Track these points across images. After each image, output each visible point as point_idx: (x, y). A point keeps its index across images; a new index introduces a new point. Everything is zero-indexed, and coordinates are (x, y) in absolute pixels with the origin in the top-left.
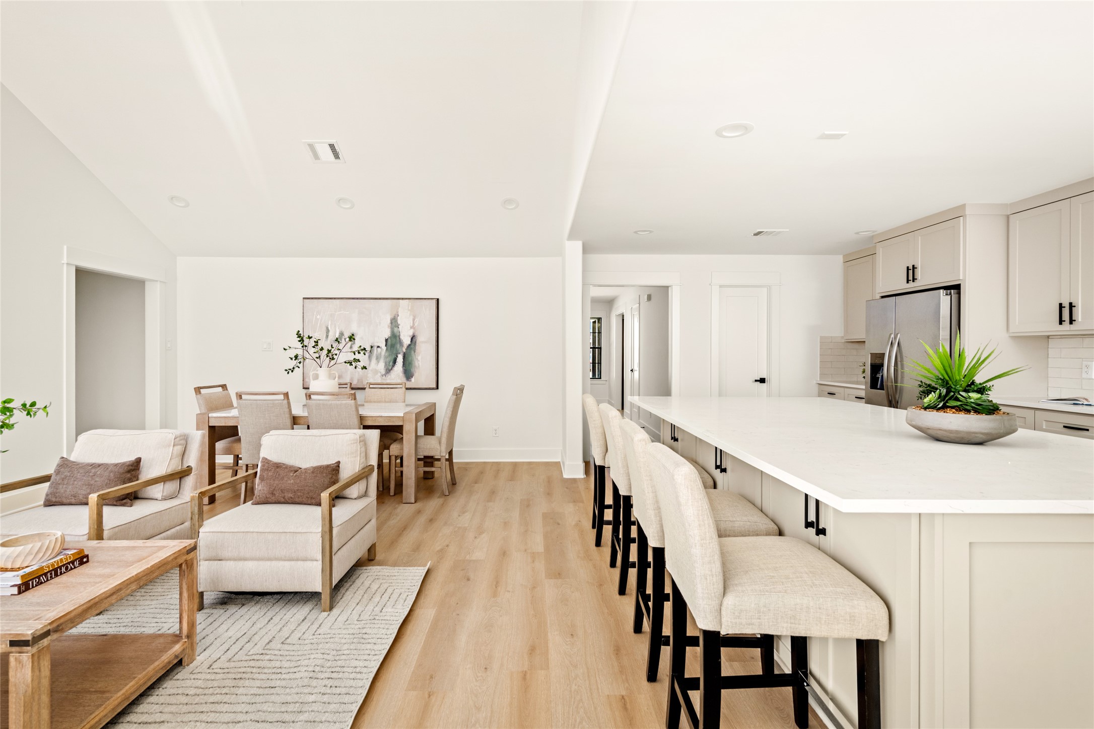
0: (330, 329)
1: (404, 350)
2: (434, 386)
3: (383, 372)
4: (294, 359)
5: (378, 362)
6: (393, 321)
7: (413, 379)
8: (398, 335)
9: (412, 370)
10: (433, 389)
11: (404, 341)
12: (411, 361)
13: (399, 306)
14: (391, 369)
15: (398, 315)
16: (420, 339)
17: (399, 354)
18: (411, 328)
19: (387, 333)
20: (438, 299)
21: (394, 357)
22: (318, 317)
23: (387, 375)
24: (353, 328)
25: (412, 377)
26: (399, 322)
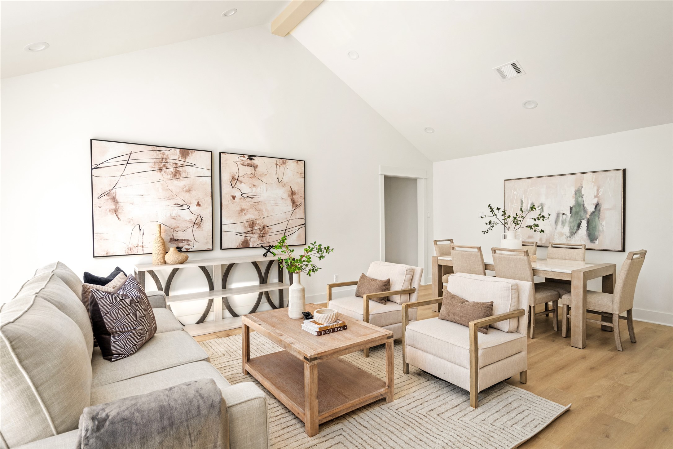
0: (523, 201)
1: (588, 216)
2: (620, 248)
3: (568, 234)
4: (488, 224)
5: (564, 226)
6: (577, 192)
7: (597, 242)
8: (582, 203)
9: (596, 234)
10: (618, 251)
11: (588, 209)
12: (595, 225)
13: (583, 179)
14: (576, 232)
15: (582, 187)
16: (604, 207)
17: (584, 219)
18: (595, 197)
19: (572, 202)
20: (624, 171)
21: (578, 222)
22: (515, 193)
23: (571, 237)
24: (543, 200)
25: (596, 239)
26: (583, 193)
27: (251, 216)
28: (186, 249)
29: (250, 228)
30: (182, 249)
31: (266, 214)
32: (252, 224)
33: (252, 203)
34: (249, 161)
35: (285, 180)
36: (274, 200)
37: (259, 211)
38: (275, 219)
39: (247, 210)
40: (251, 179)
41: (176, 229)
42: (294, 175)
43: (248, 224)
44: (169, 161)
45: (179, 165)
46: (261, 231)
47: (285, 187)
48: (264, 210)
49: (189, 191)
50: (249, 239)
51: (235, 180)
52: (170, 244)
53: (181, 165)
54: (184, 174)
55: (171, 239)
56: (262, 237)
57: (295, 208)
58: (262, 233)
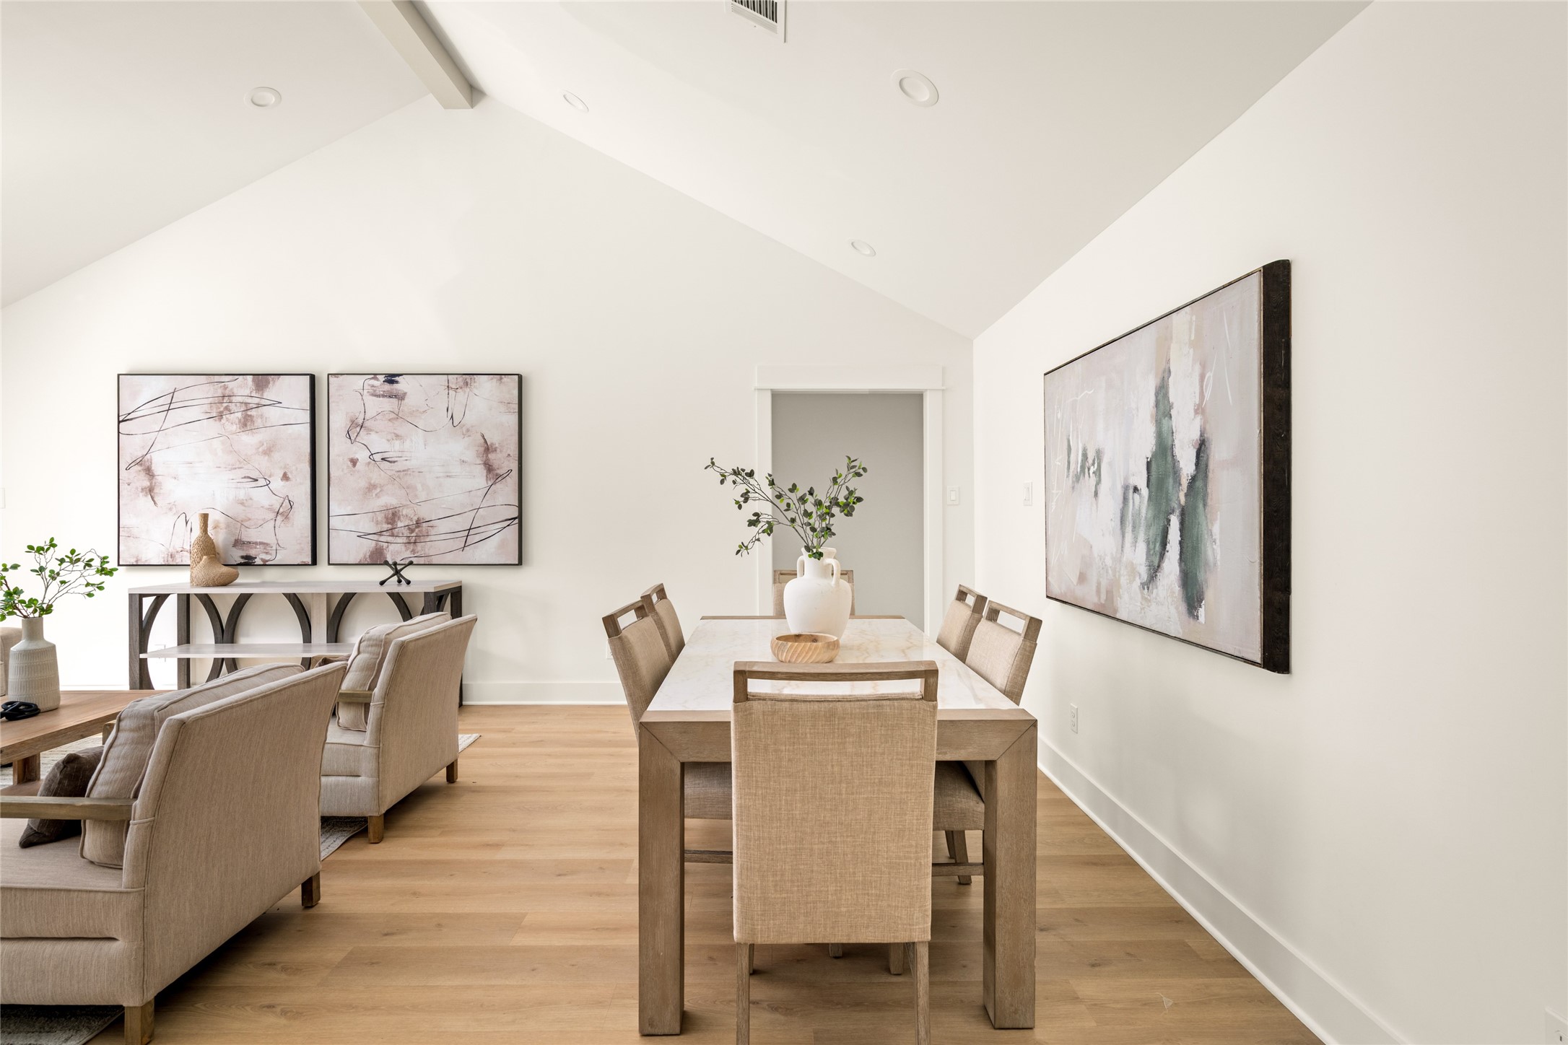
0: (1071, 444)
1: (1183, 500)
2: (1257, 651)
3: (1145, 574)
5: (1136, 540)
6: (1161, 396)
7: (1202, 613)
8: (1170, 443)
9: (1200, 576)
11: (1181, 465)
12: (1199, 538)
13: (1171, 341)
14: (1159, 567)
15: (1170, 371)
16: (1219, 453)
17: (1173, 511)
18: (1197, 410)
19: (1150, 441)
21: (1163, 523)
22: (1059, 416)
23: (1150, 587)
24: (1099, 436)
25: (1200, 605)
26: (1171, 395)
27: (389, 499)
28: (262, 560)
29: (388, 524)
30: (256, 560)
31: (422, 496)
32: (392, 517)
33: (394, 472)
34: (387, 387)
35: (470, 419)
36: (443, 466)
37: (409, 488)
38: (444, 506)
39: (382, 486)
40: (390, 424)
41: (246, 524)
42: (491, 409)
43: (383, 515)
44: (234, 399)
45: (251, 405)
46: (412, 531)
47: (469, 436)
48: (419, 486)
49: (268, 452)
50: (384, 547)
51: (357, 427)
52: (234, 549)
53: (255, 406)
54: (259, 420)
55: (236, 540)
56: (415, 543)
57: (492, 481)
58: (414, 534)
